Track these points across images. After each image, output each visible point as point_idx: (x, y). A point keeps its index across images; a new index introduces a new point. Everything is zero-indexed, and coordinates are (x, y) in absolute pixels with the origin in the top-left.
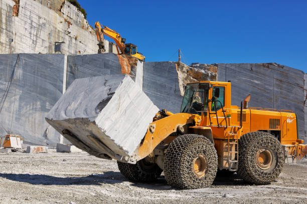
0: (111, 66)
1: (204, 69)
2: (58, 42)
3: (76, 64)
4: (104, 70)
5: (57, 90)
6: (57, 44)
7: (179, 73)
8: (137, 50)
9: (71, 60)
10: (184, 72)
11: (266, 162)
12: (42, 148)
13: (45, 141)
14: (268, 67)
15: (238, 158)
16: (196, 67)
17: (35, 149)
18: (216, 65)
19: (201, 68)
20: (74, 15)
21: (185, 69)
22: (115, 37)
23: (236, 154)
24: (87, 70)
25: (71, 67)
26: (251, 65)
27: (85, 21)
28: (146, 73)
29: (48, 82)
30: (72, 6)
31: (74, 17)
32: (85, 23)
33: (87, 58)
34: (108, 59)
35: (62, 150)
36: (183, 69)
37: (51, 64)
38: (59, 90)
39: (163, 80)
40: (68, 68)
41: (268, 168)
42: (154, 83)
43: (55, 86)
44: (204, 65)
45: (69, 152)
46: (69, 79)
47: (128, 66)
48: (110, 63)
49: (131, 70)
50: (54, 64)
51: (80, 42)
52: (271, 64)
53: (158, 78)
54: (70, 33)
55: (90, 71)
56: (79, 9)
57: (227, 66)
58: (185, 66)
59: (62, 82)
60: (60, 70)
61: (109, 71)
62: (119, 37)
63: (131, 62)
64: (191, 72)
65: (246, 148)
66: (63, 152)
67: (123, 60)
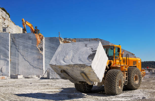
0: (32, 39)
1: (71, 41)
2: (5, 27)
3: (15, 38)
4: (28, 40)
5: (6, 50)
6: (4, 28)
7: (60, 42)
8: (40, 32)
9: (12, 36)
10: (62, 42)
11: (136, 80)
12: (4, 77)
13: (1, 73)
14: (96, 40)
15: (127, 79)
16: (67, 40)
17: (1, 78)
18: (75, 39)
19: (69, 40)
20: (4, 15)
21: (63, 41)
22: (30, 26)
23: (126, 77)
24: (20, 41)
25: (12, 39)
26: (90, 39)
27: (9, 18)
28: (46, 42)
29: (1, 46)
30: (3, 11)
31: (4, 16)
32: (9, 19)
33: (20, 35)
34: (30, 35)
35: (13, 78)
36: (62, 40)
37: (3, 38)
38: (7, 50)
39: (54, 45)
40: (11, 39)
41: (137, 82)
42: (50, 46)
43: (5, 48)
44: (70, 39)
45: (17, 78)
46: (12, 45)
47: (39, 39)
48: (31, 37)
49: (41, 41)
50: (4, 37)
51: (10, 28)
52: (97, 39)
53: (52, 44)
54: (5, 23)
55: (22, 41)
56: (7, 13)
57: (80, 39)
58: (63, 39)
59: (9, 46)
60: (7, 41)
61: (31, 41)
62: (32, 26)
63: (41, 37)
64: (65, 42)
65: (130, 74)
66: (14, 78)
67: (37, 36)
